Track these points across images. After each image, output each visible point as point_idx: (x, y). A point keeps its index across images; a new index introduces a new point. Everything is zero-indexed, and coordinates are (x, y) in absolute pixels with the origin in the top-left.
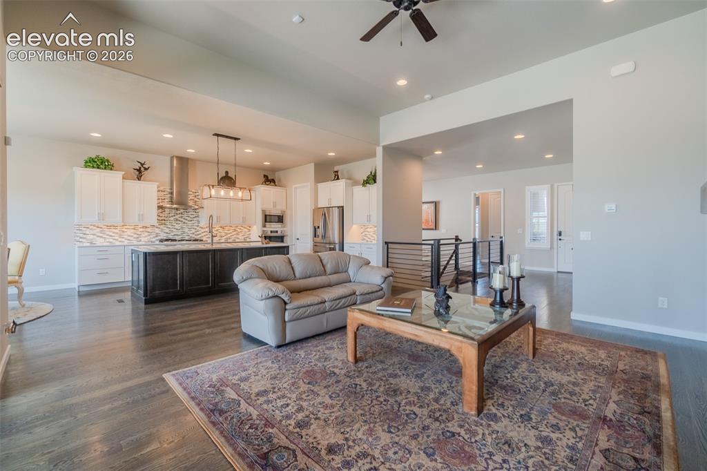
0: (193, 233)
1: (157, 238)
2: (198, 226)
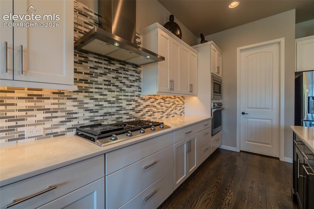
0: (133, 110)
1: (69, 125)
2: (138, 96)
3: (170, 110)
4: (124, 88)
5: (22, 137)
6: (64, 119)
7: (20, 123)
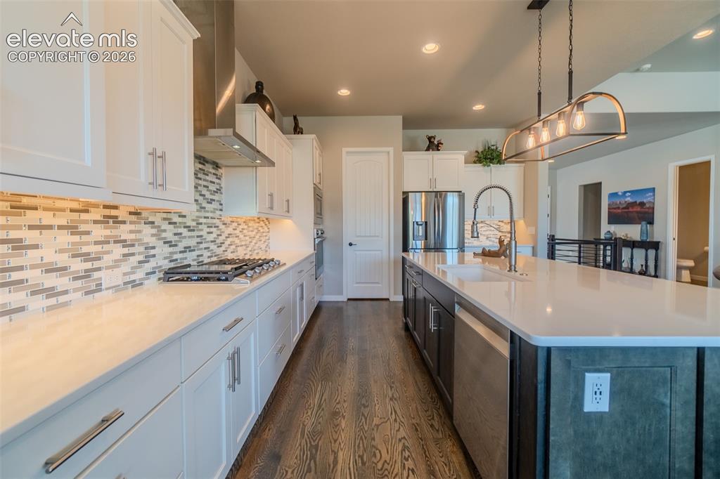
0: (214, 241)
2: (220, 218)
3: (254, 241)
4: (205, 204)
5: (99, 288)
6: (141, 258)
7: (97, 264)
